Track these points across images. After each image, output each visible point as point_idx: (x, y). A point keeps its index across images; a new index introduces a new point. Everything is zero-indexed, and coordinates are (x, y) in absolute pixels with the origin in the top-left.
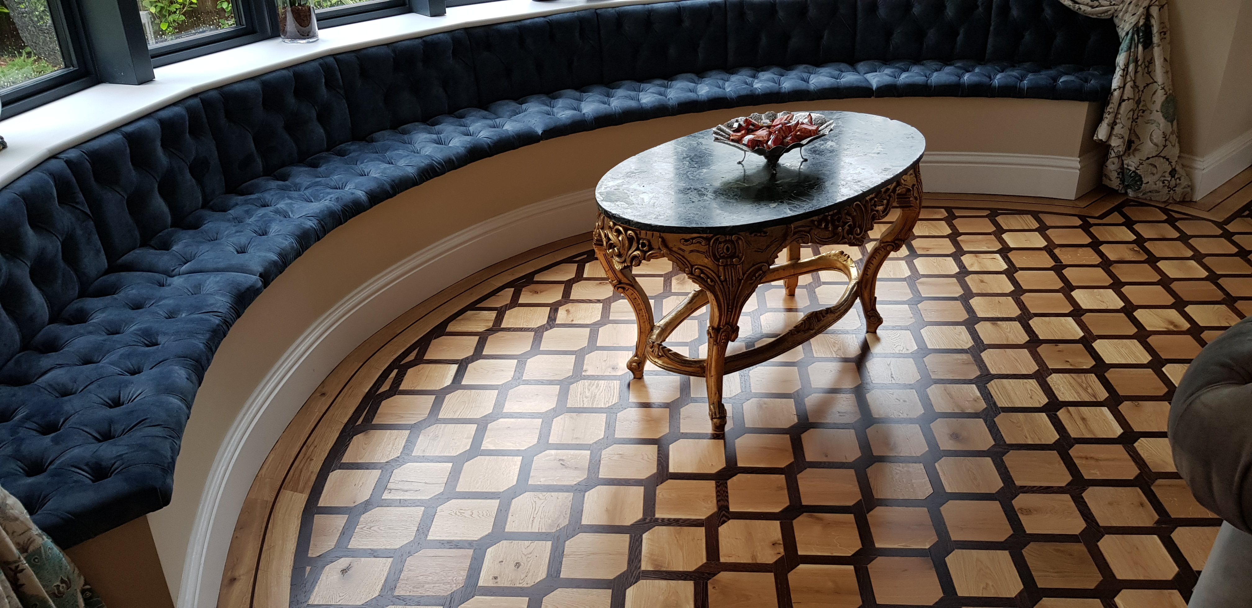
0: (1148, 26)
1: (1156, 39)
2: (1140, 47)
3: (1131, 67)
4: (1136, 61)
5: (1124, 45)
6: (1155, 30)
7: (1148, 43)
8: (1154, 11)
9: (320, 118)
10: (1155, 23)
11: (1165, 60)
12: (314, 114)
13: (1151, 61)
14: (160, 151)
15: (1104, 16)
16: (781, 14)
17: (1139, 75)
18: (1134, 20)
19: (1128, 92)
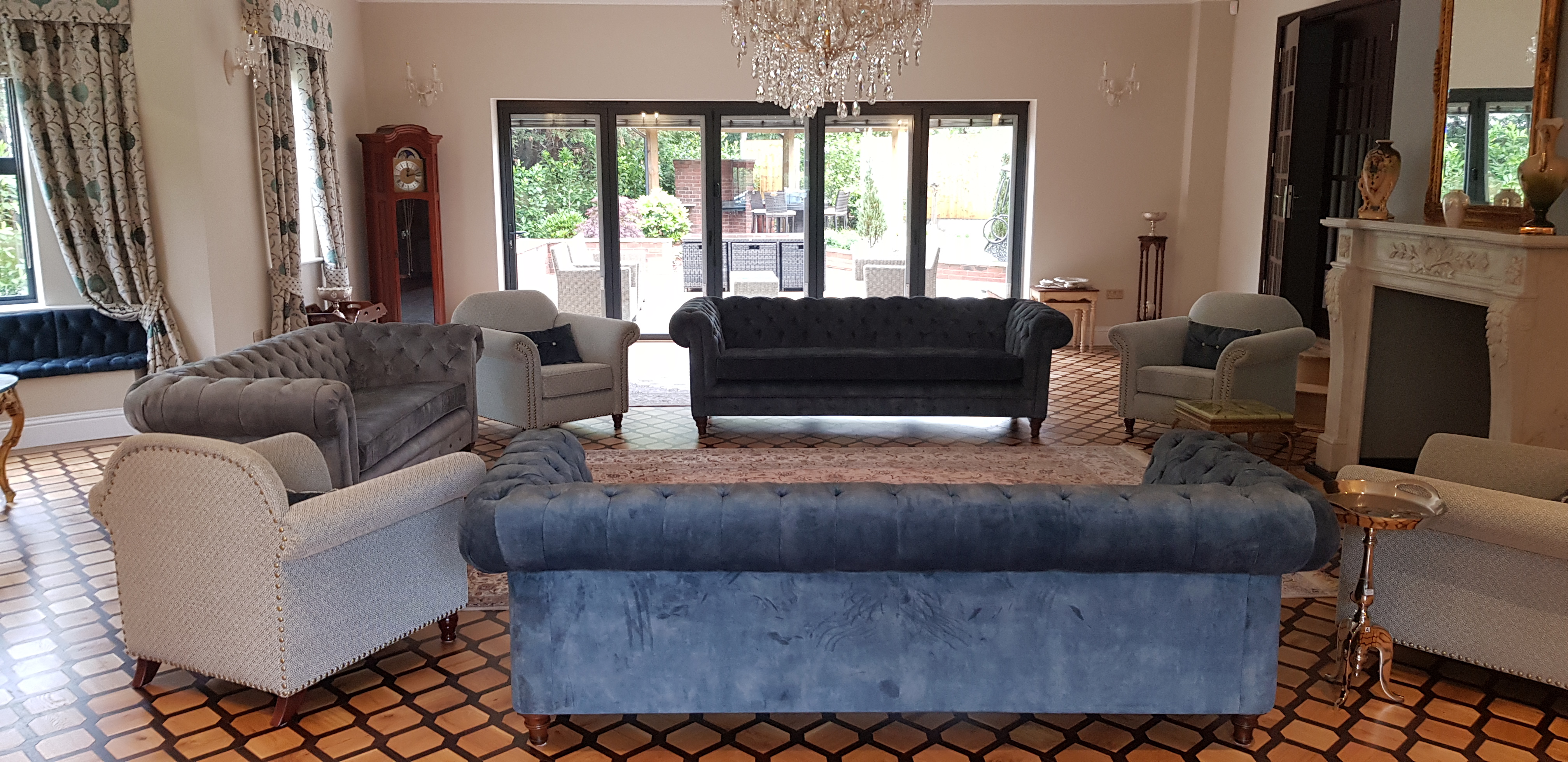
0: (161, 322)
1: (168, 329)
2: (159, 335)
3: (157, 346)
4: (159, 343)
5: (149, 335)
6: (166, 323)
7: (164, 333)
8: (162, 312)
10: (164, 319)
11: (178, 340)
13: (169, 343)
15: (132, 319)
17: (163, 351)
18: (151, 318)
19: (159, 362)
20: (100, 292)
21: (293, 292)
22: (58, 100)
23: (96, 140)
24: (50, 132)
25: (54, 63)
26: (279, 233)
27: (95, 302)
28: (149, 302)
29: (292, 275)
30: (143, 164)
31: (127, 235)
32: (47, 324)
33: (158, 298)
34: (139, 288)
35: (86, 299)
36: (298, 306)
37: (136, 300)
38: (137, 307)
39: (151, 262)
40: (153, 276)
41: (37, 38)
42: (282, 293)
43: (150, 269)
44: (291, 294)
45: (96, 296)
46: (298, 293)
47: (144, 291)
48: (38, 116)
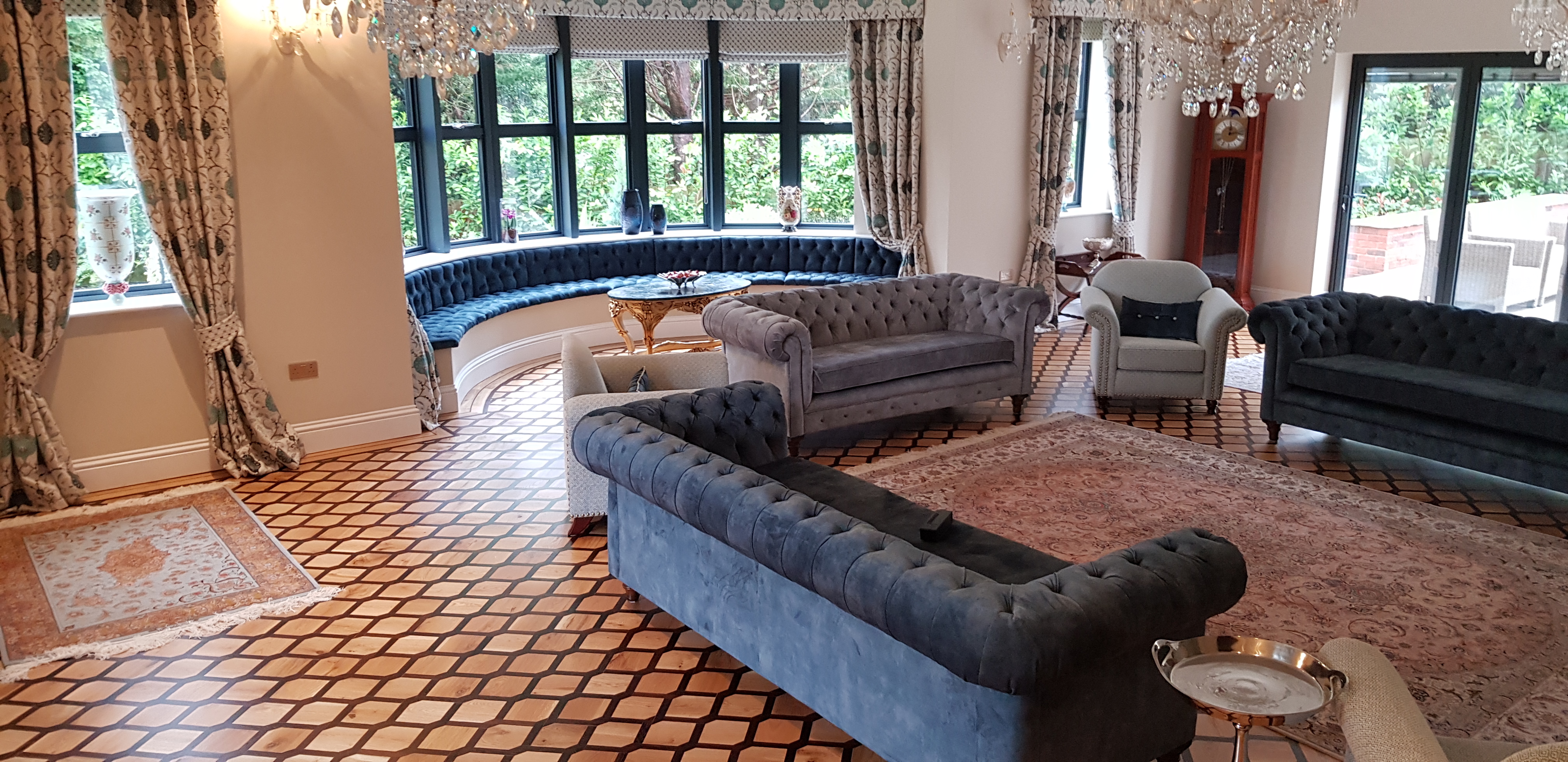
0: (912, 255)
1: (916, 261)
2: (909, 265)
4: (907, 271)
5: (902, 264)
6: (916, 256)
7: (913, 265)
8: (915, 248)
9: (514, 275)
10: (916, 253)
11: (922, 271)
12: (512, 273)
13: (914, 271)
14: (453, 275)
16: (750, 246)
18: (908, 252)
20: (880, 227)
21: (1044, 241)
22: (871, 80)
23: (890, 113)
24: (864, 105)
25: (872, 51)
26: (1038, 189)
27: (875, 235)
28: (907, 238)
29: (1045, 226)
30: (919, 129)
31: (899, 185)
32: (850, 248)
33: (915, 237)
34: (903, 228)
35: (870, 232)
36: (1047, 253)
37: (899, 237)
38: (899, 241)
39: (914, 207)
40: (914, 218)
41: (863, 32)
42: (1034, 241)
43: (913, 213)
44: (1042, 243)
45: (876, 230)
46: (1048, 242)
47: (905, 230)
48: (857, 91)
